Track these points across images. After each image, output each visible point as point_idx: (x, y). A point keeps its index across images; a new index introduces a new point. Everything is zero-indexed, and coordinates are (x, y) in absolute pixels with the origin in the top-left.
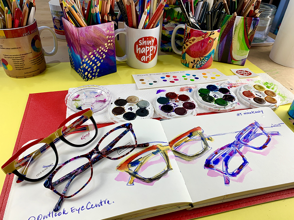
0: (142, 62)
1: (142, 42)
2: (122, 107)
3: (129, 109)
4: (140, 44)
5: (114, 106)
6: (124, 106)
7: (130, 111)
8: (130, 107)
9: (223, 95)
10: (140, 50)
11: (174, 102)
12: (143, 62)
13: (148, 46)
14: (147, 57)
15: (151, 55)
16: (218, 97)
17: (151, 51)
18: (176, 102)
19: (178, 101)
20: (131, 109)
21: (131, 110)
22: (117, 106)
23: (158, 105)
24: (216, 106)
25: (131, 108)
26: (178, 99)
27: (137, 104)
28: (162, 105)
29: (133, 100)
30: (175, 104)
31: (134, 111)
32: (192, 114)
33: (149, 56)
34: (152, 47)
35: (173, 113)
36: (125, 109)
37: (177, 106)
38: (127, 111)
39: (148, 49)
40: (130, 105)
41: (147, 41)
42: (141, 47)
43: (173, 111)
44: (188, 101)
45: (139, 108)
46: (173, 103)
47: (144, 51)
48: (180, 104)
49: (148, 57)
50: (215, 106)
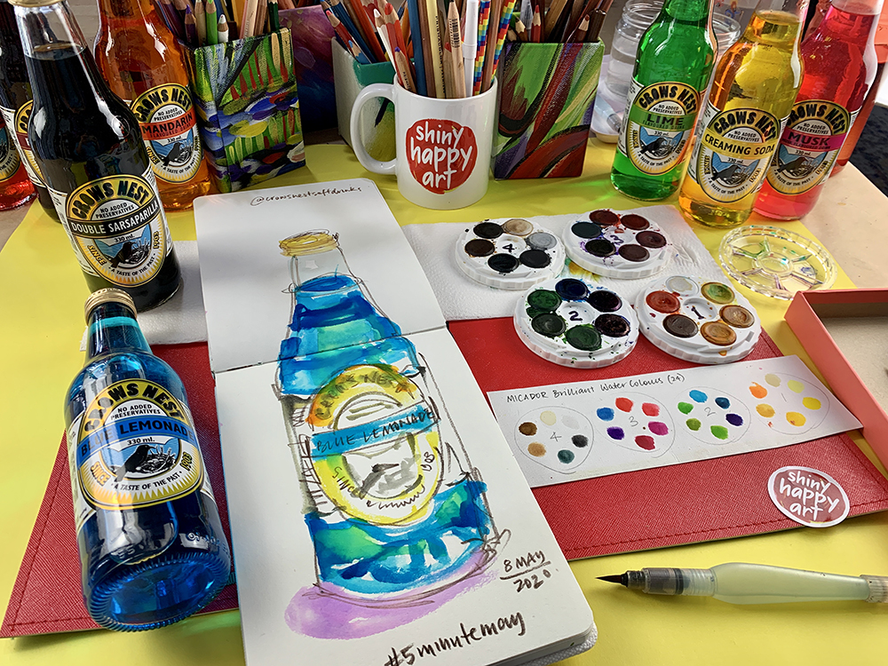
0: (425, 186)
1: (424, 132)
2: (490, 240)
3: (504, 248)
4: (420, 136)
5: (472, 236)
6: (495, 240)
7: (507, 252)
8: (508, 243)
9: (597, 313)
10: (419, 153)
11: (613, 233)
12: (428, 187)
13: (440, 146)
14: (438, 178)
15: (450, 172)
16: (581, 319)
17: (450, 161)
18: (616, 232)
19: (621, 231)
20: (510, 248)
21: (510, 251)
22: (479, 238)
23: (577, 242)
24: (564, 350)
25: (511, 245)
26: (621, 226)
27: (527, 241)
28: (587, 240)
29: (517, 228)
30: (616, 238)
31: (516, 254)
32: (660, 258)
33: (446, 176)
34: (455, 150)
35: (618, 258)
36: (495, 246)
37: (622, 242)
38: (499, 250)
39: (440, 154)
40: (508, 240)
41: (438, 132)
42: (424, 145)
43: (616, 254)
44: (648, 230)
45: (529, 248)
46: (612, 236)
47: (430, 157)
48: (629, 237)
49: (442, 176)
50: (563, 348)
